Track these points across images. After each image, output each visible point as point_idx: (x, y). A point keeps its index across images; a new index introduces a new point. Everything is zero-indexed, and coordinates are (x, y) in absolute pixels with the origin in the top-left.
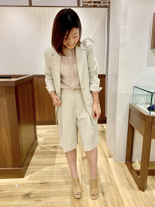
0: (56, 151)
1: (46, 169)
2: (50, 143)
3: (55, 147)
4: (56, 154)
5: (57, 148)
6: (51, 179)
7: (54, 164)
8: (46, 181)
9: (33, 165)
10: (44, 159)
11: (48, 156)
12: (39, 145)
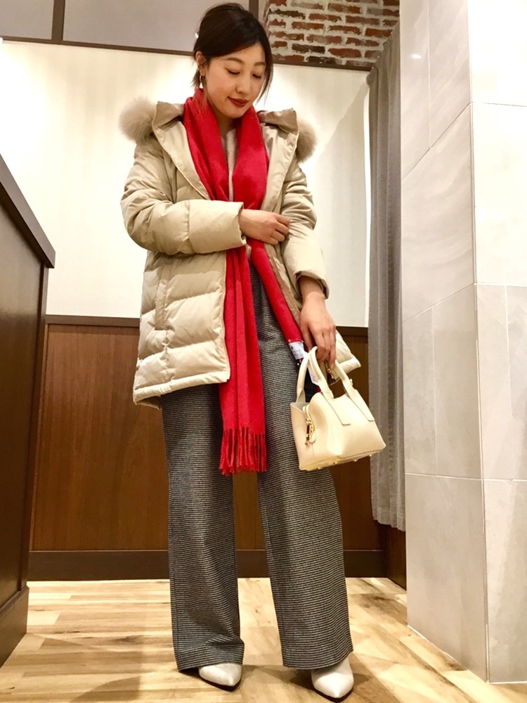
2: (96, 629)
3: (127, 640)
5: (141, 643)
11: (94, 668)
12: (36, 634)
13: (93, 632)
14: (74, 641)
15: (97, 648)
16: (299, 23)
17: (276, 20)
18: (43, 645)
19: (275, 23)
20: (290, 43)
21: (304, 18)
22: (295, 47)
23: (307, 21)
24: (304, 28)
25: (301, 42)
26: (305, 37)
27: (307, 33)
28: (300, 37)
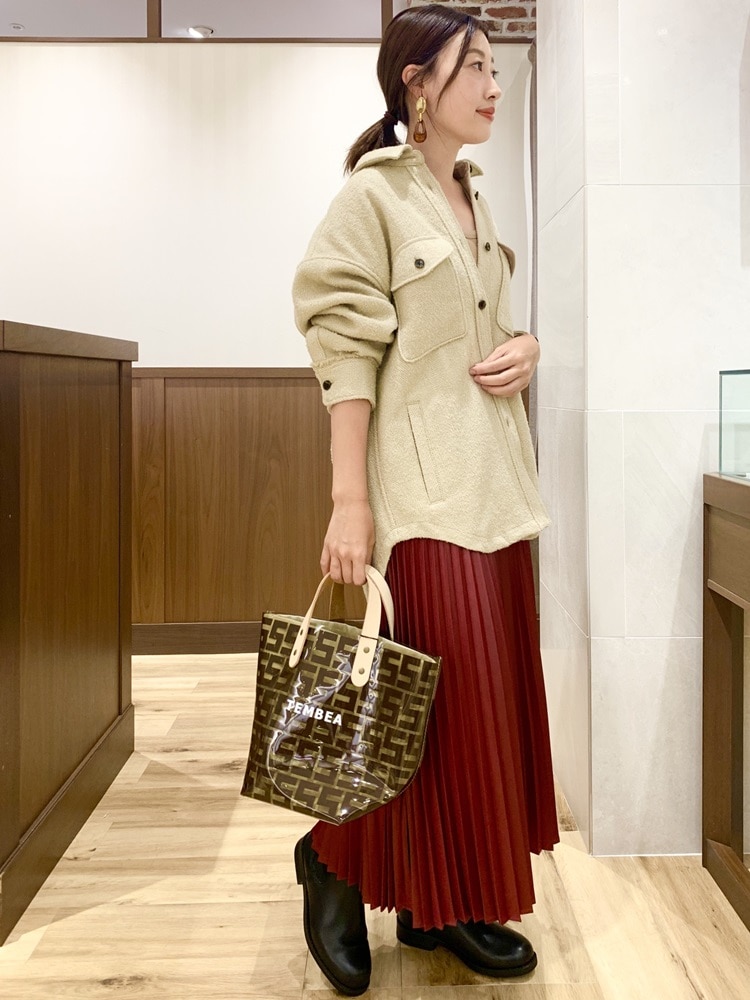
1: (159, 891)
2: (206, 745)
3: (231, 766)
4: (232, 808)
6: (177, 957)
7: (208, 864)
8: (141, 968)
9: (81, 866)
10: (156, 831)
11: (184, 816)
12: (142, 754)
13: (203, 749)
14: (177, 767)
15: (196, 781)
18: (144, 773)
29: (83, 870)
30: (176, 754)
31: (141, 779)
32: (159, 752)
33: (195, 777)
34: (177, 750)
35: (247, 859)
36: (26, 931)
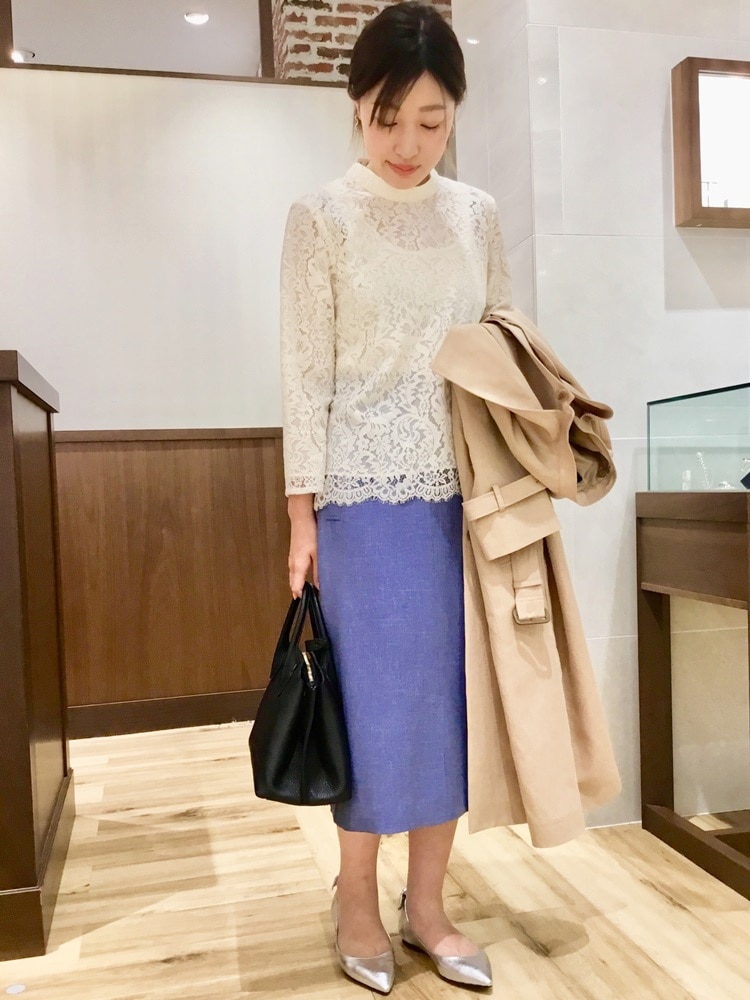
0: (205, 830)
1: (175, 902)
2: (151, 803)
3: (188, 815)
4: (209, 841)
5: (203, 817)
6: (223, 938)
7: (211, 880)
8: (195, 948)
9: (82, 896)
10: (140, 866)
12: (87, 816)
13: (148, 807)
14: (131, 822)
16: (324, 17)
17: (294, 14)
18: (100, 829)
19: (293, 18)
20: (315, 46)
21: (331, 10)
22: (322, 52)
23: (335, 13)
24: (332, 25)
25: (329, 45)
26: (333, 38)
27: (335, 31)
28: (326, 37)
29: (88, 899)
30: (122, 813)
31: (98, 834)
32: (103, 813)
33: (156, 826)
34: (122, 810)
35: (247, 872)
36: (62, 943)
